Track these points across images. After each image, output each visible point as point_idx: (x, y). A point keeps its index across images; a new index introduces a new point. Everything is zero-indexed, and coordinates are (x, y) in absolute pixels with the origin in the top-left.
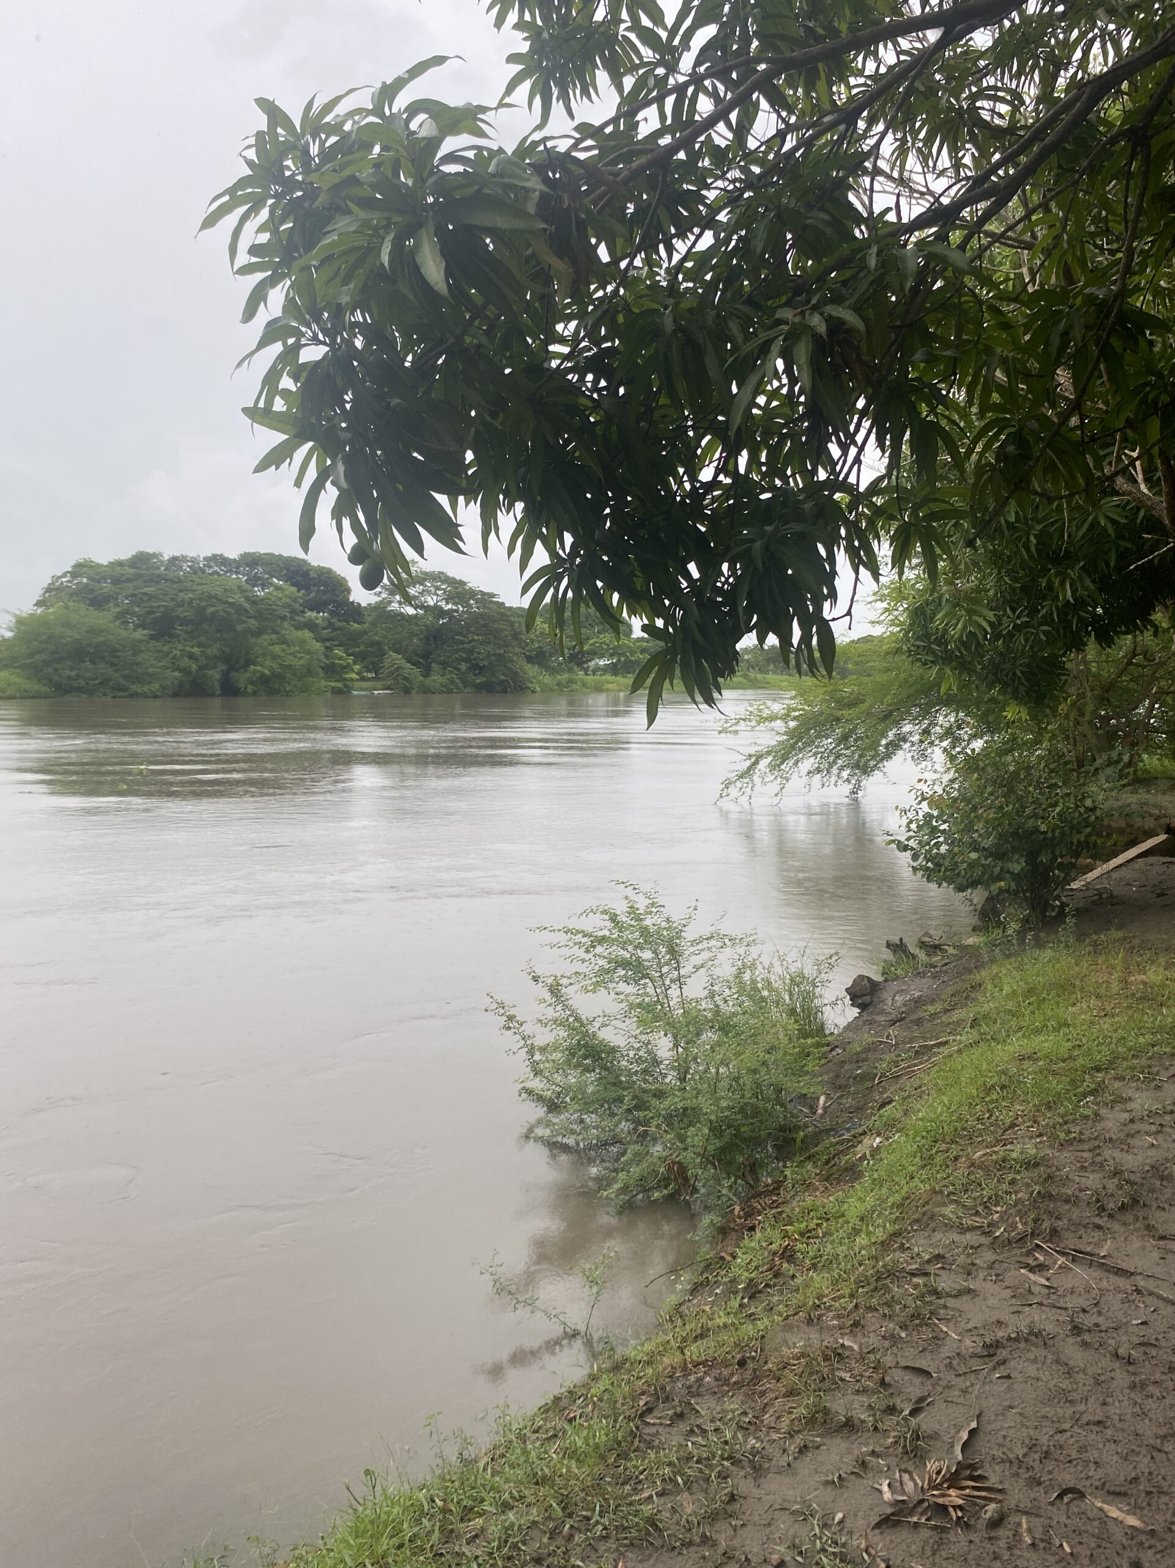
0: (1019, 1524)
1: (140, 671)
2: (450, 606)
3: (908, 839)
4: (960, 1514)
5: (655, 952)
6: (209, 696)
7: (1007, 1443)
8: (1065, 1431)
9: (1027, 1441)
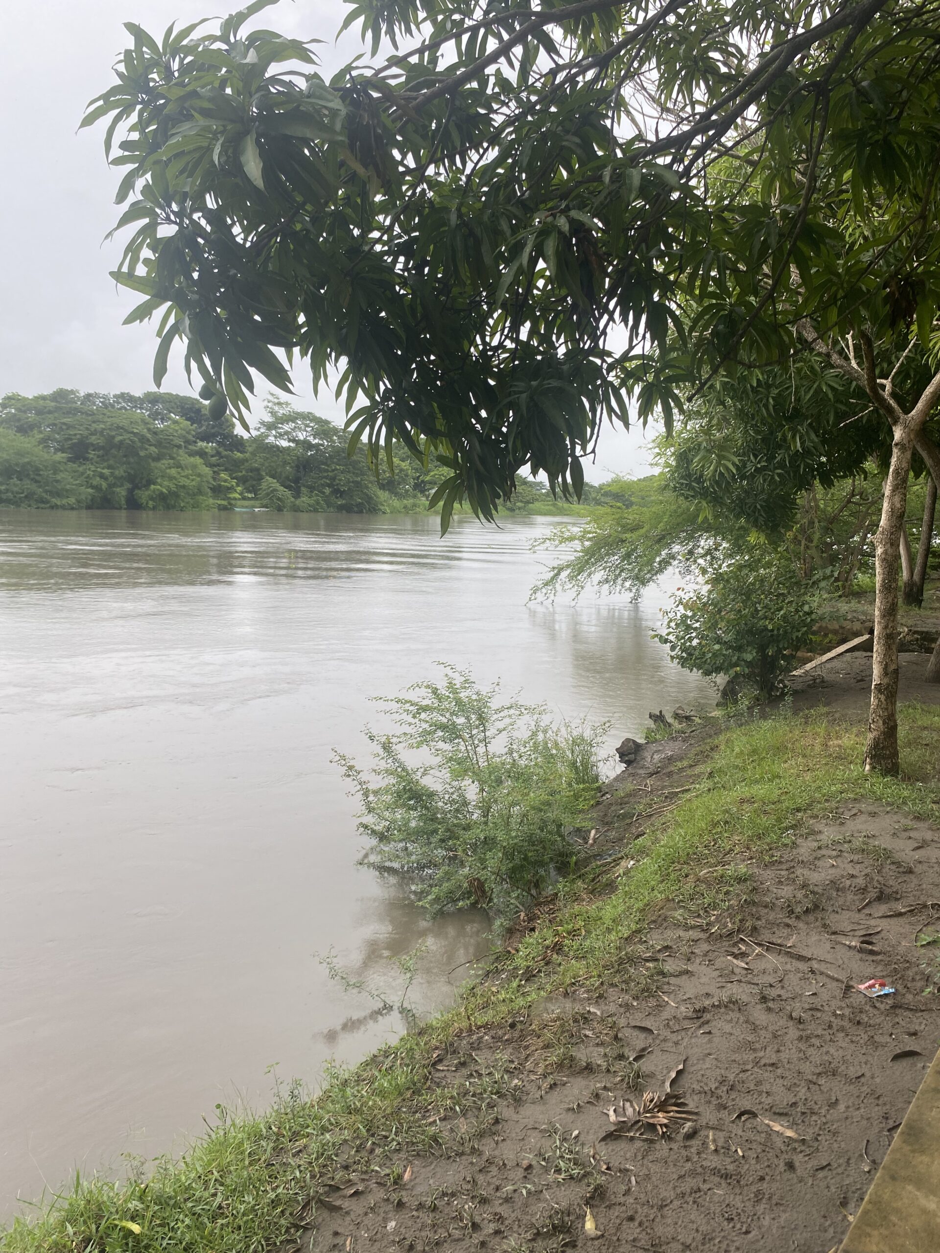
0: (707, 1137)
1: (59, 487)
2: (316, 441)
3: (668, 634)
4: (665, 1130)
5: (467, 718)
6: (117, 509)
7: (704, 1079)
8: (748, 1070)
9: (719, 1078)
